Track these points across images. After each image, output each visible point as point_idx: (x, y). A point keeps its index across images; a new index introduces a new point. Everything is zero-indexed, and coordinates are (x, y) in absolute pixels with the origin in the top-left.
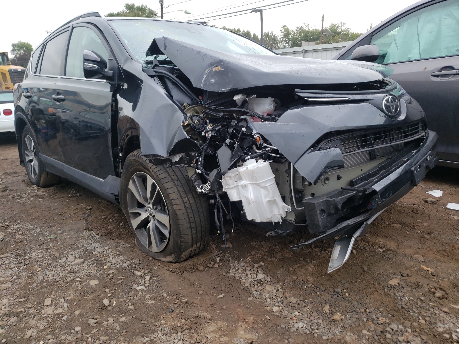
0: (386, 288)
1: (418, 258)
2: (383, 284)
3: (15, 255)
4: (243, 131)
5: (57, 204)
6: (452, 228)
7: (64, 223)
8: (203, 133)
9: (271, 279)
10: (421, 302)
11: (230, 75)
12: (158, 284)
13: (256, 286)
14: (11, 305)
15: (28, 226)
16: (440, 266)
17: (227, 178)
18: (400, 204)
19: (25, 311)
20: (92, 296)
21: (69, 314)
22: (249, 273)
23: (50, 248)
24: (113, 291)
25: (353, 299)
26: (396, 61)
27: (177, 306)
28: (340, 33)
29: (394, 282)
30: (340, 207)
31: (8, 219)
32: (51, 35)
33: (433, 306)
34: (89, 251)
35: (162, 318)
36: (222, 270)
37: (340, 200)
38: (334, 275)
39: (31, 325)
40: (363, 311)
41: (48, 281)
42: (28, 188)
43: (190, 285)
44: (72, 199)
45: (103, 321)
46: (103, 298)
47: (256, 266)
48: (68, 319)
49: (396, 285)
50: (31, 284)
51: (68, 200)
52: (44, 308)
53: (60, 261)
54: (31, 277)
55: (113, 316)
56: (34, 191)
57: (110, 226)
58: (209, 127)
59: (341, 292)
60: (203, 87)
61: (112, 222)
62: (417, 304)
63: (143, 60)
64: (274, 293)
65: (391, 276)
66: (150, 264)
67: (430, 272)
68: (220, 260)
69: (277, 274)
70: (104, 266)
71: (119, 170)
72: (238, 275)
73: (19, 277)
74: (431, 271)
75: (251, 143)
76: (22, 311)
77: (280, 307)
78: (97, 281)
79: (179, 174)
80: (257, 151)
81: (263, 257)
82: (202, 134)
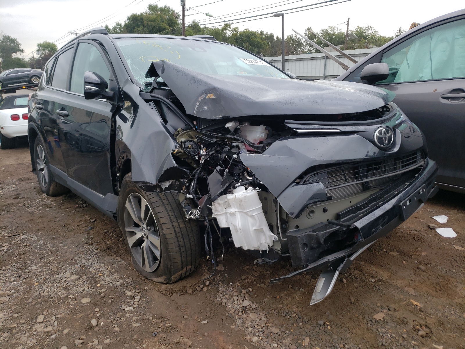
0: (370, 322)
1: (409, 291)
2: (367, 318)
3: (16, 268)
4: (234, 158)
5: (63, 215)
6: (451, 259)
7: (66, 235)
8: (197, 158)
9: (256, 307)
10: (403, 340)
11: (223, 103)
12: (146, 306)
13: (240, 313)
14: (5, 320)
15: (32, 237)
16: (430, 301)
17: (216, 205)
18: (401, 230)
19: (18, 327)
20: (82, 315)
21: (57, 333)
22: (235, 298)
23: (49, 262)
24: (102, 311)
25: (334, 333)
26: (406, 80)
27: (160, 330)
28: (367, 37)
29: (379, 316)
30: (322, 241)
31: (15, 228)
32: (63, 49)
33: (415, 345)
34: (86, 267)
35: (144, 342)
36: (210, 294)
37: (322, 234)
38: (320, 306)
39: (21, 342)
40: (342, 346)
41: (43, 297)
42: (38, 195)
43: (177, 308)
44: (78, 210)
45: (89, 342)
46: (92, 318)
47: (244, 291)
48: (56, 338)
49: (381, 320)
50: (27, 299)
51: (74, 211)
52: (36, 325)
53: (57, 276)
54: (27, 292)
55: (99, 337)
56: (43, 200)
57: (110, 241)
58: (203, 152)
59: (324, 325)
60: (195, 114)
61: (113, 236)
62: (398, 342)
63: (143, 82)
64: (257, 322)
65: (378, 309)
66: (142, 284)
67: (418, 307)
68: (209, 284)
69: (263, 301)
70: (98, 284)
71: (117, 189)
72: (225, 300)
73: (17, 291)
74: (420, 305)
75: (242, 170)
76: (15, 327)
77: (260, 337)
78: (89, 299)
79: (170, 198)
80: (248, 178)
81: (252, 282)
82: (195, 158)
